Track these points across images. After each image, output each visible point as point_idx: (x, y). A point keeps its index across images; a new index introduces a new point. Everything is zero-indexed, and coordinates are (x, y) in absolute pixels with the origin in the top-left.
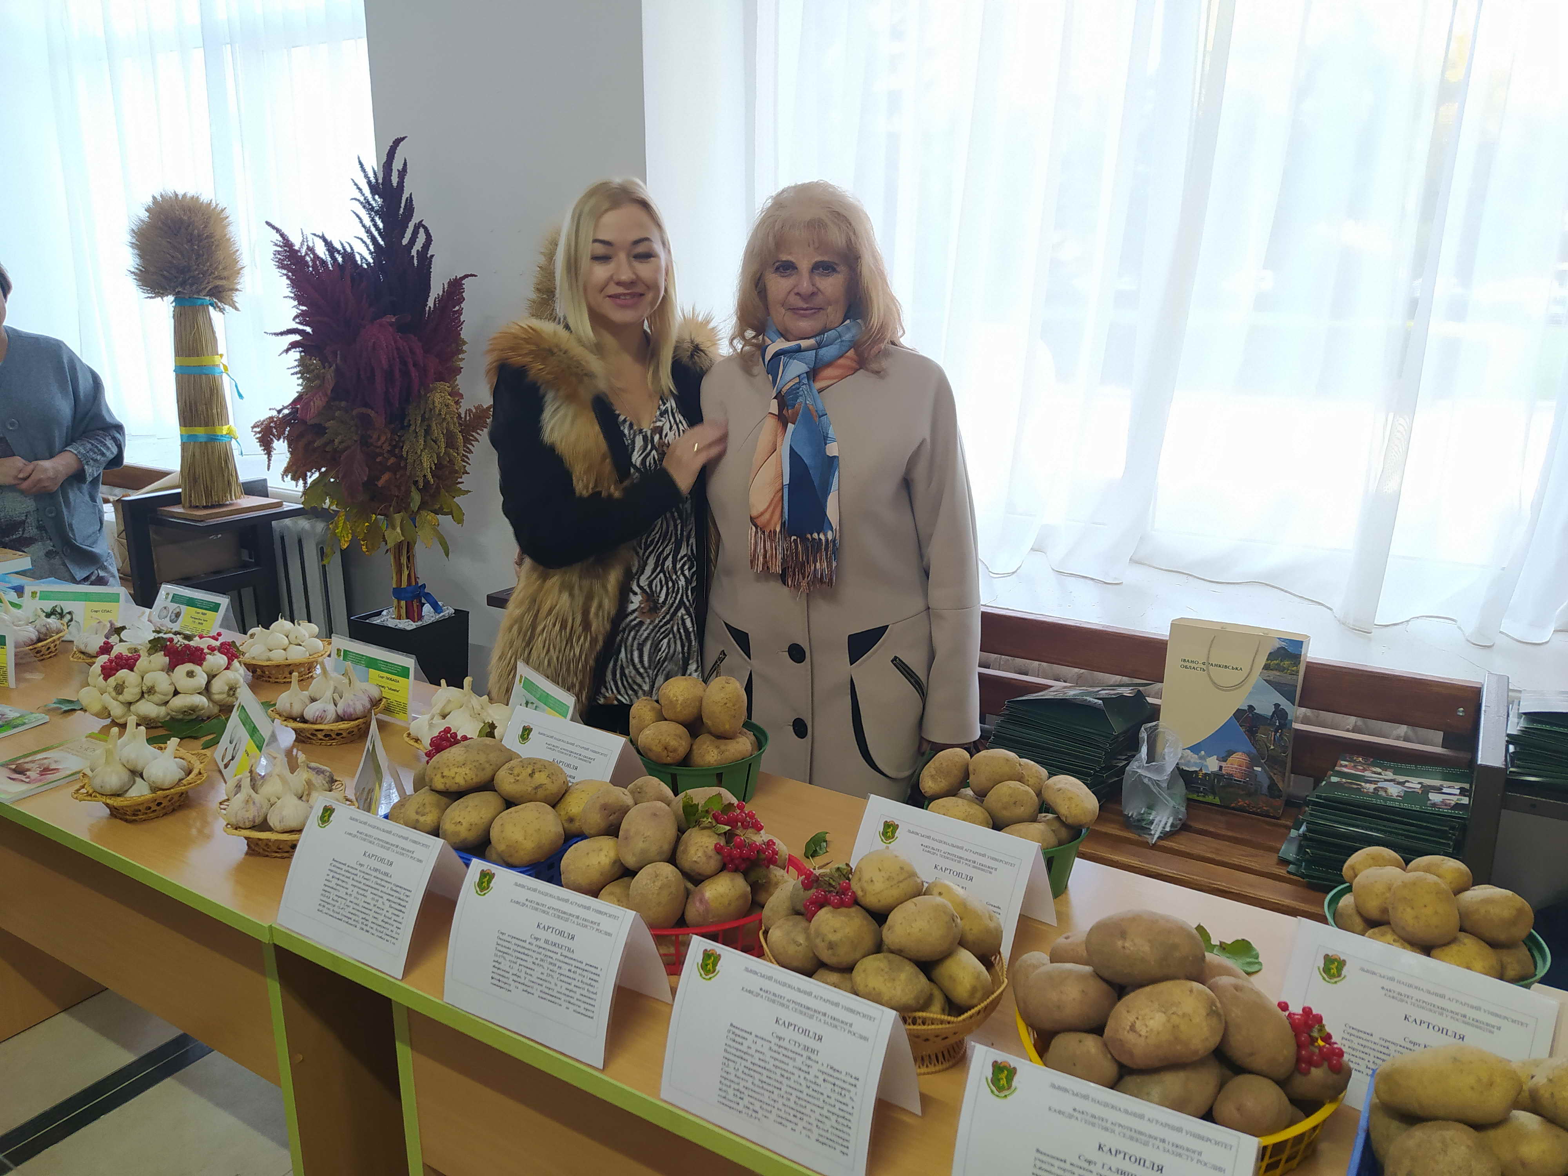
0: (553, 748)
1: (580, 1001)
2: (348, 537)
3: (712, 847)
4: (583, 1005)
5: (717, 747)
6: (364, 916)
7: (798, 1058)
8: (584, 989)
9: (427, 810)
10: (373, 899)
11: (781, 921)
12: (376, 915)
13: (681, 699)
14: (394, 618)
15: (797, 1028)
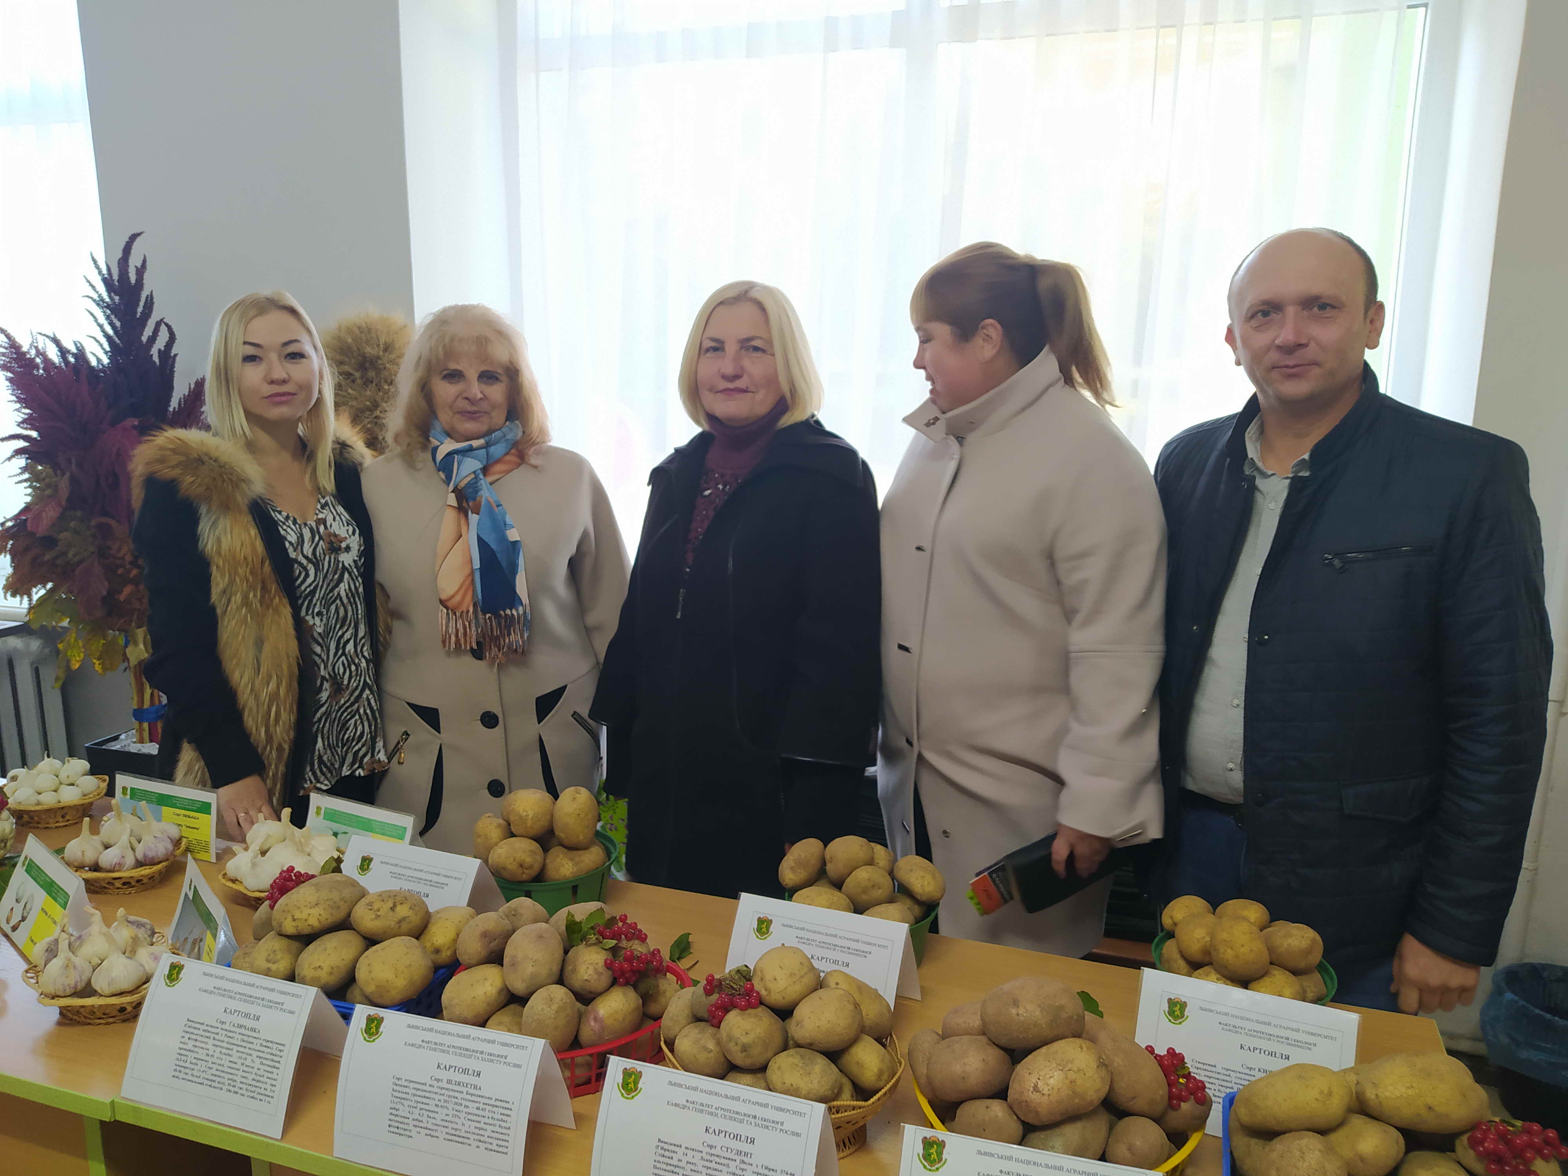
0: (397, 876)
1: (492, 1138)
2: (79, 656)
3: (601, 963)
4: (495, 1142)
5: (572, 859)
6: (231, 1077)
7: (731, 1163)
8: (495, 1125)
9: (279, 957)
10: (240, 1058)
11: (686, 1031)
12: (244, 1074)
13: (531, 814)
14: (135, 742)
15: (727, 1135)
